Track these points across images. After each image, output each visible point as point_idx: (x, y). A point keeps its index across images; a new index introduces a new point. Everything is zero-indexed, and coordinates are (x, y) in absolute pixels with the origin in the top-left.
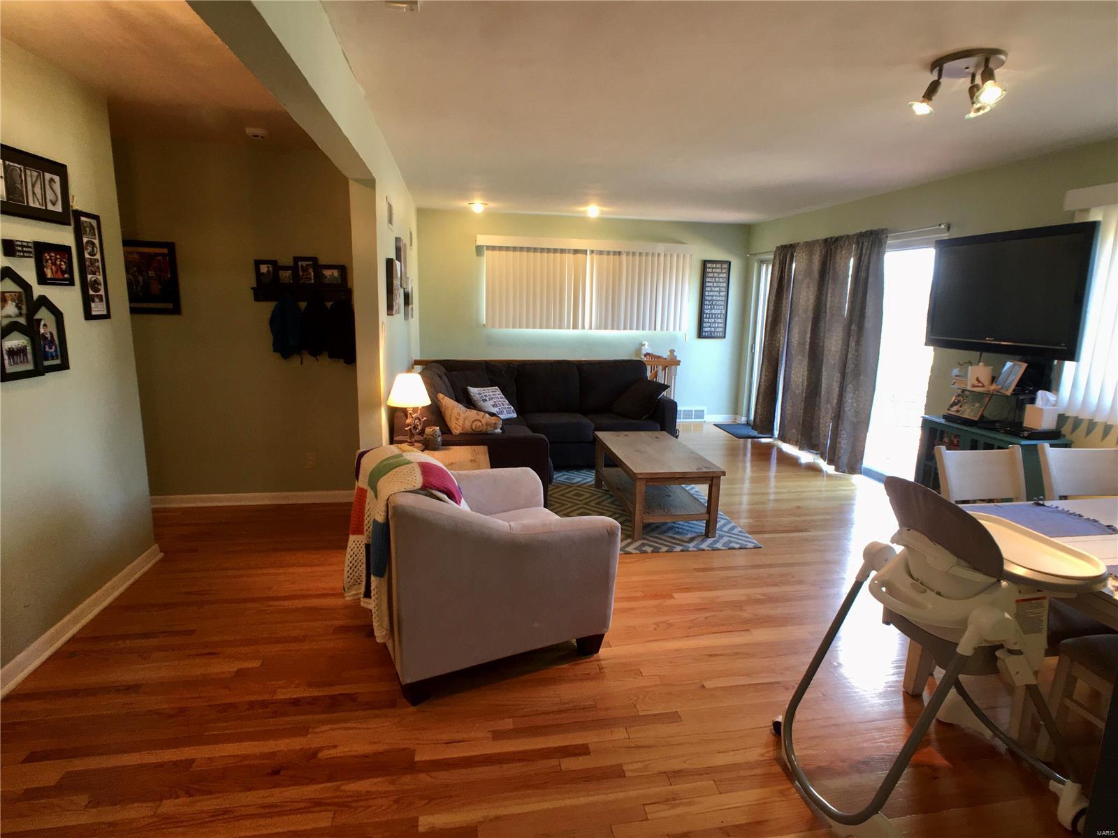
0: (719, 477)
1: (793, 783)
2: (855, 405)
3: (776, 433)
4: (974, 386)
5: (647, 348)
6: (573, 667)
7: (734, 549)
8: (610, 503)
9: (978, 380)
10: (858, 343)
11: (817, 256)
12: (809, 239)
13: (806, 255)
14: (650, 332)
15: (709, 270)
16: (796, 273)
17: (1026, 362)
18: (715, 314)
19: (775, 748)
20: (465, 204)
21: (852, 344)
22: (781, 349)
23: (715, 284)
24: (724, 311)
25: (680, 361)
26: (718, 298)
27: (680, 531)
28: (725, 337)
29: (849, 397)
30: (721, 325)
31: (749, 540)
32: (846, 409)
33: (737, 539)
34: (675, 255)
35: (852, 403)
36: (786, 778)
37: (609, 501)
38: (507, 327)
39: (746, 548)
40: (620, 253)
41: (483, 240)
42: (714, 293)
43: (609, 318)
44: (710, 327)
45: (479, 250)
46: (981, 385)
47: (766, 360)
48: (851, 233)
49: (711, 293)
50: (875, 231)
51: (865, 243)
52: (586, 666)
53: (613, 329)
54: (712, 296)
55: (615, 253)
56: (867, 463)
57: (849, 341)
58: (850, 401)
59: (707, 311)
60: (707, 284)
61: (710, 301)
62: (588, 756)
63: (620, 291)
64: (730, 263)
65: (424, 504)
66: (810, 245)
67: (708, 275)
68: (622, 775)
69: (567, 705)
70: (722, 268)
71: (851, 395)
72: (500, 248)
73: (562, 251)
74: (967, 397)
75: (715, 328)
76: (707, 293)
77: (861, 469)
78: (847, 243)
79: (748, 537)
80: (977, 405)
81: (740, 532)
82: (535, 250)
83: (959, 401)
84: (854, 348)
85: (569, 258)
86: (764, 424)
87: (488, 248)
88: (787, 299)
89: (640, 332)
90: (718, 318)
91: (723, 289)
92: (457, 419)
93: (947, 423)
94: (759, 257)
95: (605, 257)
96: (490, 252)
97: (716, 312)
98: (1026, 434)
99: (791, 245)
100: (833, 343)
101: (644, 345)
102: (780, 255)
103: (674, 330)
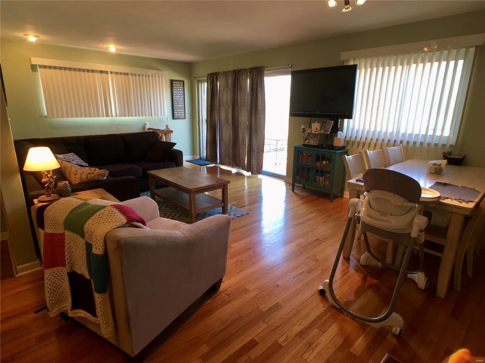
0: (227, 185)
1: (343, 313)
2: (257, 145)
3: (218, 161)
4: (315, 132)
5: (148, 126)
6: (214, 300)
7: (239, 217)
8: (165, 208)
9: (316, 129)
10: (256, 117)
11: (230, 78)
12: (225, 70)
13: (224, 78)
14: (149, 117)
15: (174, 85)
16: (220, 86)
17: (333, 121)
18: (179, 107)
19: (326, 301)
20: (21, 35)
21: (253, 118)
22: (216, 122)
23: (178, 92)
24: (183, 106)
25: (173, 131)
26: (180, 99)
27: (210, 214)
28: (185, 118)
29: (254, 141)
30: (182, 113)
31: (241, 211)
32: (254, 147)
33: (236, 212)
34: (157, 76)
35: (256, 144)
36: (339, 313)
37: (164, 206)
38: (63, 117)
39: (244, 215)
40: (127, 74)
41: (36, 61)
42: (178, 97)
43: (126, 110)
44: (178, 114)
45: (34, 68)
46: (317, 131)
47: (209, 128)
48: (246, 68)
49: (176, 97)
50: (259, 67)
51: (254, 72)
52: (220, 297)
53: (129, 116)
54: (177, 98)
55: (125, 74)
56: (265, 168)
57: (251, 117)
58: (255, 143)
59: (176, 106)
60: (174, 92)
61: (176, 100)
62: (259, 345)
63: (130, 96)
64: (184, 81)
65: (126, 233)
66: (226, 73)
67: (174, 87)
68: (280, 346)
69: (226, 323)
70: (180, 84)
71: (255, 140)
72: (50, 67)
73: (93, 71)
74: (311, 136)
75: (180, 114)
76: (175, 97)
77: (262, 172)
78: (245, 72)
79: (241, 210)
80: (315, 139)
81: (235, 208)
82: (75, 70)
83: (308, 138)
84: (254, 120)
85: (97, 75)
86: (212, 157)
87: (40, 66)
88: (216, 99)
89: (144, 117)
90: (181, 109)
91: (182, 95)
92: (75, 174)
93: (305, 147)
94: (198, 79)
95: (119, 76)
96: (43, 69)
97: (180, 106)
98: (337, 148)
99: (216, 73)
100: (244, 118)
101: (147, 124)
102: (210, 78)
103: (161, 115)
